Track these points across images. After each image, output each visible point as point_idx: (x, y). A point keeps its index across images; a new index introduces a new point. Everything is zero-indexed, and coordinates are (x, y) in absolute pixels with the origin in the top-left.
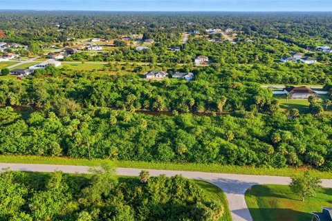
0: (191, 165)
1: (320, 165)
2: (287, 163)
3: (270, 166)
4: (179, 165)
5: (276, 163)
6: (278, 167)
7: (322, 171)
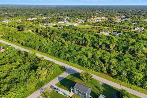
0: (67, 62)
1: (113, 75)
2: (101, 71)
3: (93, 70)
4: (65, 61)
5: (96, 69)
6: (97, 71)
7: (113, 78)
